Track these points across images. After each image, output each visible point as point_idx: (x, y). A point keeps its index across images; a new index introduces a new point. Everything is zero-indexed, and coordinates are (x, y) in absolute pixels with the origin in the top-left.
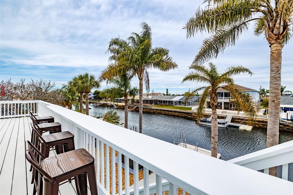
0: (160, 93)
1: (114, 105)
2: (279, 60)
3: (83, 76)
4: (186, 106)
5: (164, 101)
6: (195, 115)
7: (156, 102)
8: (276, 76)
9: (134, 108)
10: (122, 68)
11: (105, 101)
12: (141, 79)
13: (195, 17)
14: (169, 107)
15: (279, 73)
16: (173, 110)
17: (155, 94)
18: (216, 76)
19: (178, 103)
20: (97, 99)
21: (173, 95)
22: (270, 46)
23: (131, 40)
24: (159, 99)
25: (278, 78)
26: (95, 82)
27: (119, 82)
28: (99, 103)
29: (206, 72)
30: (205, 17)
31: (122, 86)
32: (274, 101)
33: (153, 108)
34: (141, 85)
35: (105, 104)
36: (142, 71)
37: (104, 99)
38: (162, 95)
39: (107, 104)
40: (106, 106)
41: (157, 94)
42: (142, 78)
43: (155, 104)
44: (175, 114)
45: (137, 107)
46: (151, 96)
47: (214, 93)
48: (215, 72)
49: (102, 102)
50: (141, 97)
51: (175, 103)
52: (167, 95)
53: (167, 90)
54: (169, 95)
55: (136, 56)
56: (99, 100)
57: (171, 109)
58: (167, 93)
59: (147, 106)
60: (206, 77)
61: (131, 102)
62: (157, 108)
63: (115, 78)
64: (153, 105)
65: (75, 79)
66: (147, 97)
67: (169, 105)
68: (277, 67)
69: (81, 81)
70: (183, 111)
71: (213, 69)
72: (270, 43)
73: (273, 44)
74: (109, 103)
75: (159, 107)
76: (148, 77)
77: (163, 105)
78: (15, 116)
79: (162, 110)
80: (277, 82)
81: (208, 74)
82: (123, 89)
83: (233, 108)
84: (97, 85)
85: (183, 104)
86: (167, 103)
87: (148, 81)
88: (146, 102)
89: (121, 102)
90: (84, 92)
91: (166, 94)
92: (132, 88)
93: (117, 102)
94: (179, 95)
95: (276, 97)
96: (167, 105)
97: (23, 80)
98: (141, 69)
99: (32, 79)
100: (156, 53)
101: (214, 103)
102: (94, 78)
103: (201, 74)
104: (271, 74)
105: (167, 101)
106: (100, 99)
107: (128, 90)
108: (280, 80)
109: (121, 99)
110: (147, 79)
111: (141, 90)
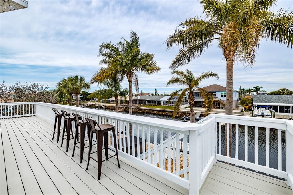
0: (148, 93)
1: (103, 106)
2: (231, 70)
3: (72, 78)
4: (173, 105)
5: (152, 101)
6: (181, 114)
7: (145, 102)
8: (230, 82)
9: (123, 108)
10: (114, 72)
11: (93, 102)
12: (130, 82)
13: (173, 35)
14: (157, 106)
15: (232, 80)
16: (162, 109)
17: (144, 94)
18: (193, 79)
19: (166, 103)
20: (84, 100)
21: (162, 95)
22: (226, 60)
23: (121, 46)
24: (148, 99)
25: (231, 83)
26: (86, 84)
27: (109, 84)
28: (86, 104)
29: (185, 76)
30: (180, 36)
31: (112, 88)
32: (229, 99)
33: (142, 108)
34: (130, 87)
35: (92, 105)
36: (131, 74)
37: (92, 100)
38: (151, 95)
39: (95, 105)
40: (94, 107)
41: (145, 95)
42: (131, 80)
43: (144, 104)
44: (163, 113)
45: (126, 108)
46: (140, 96)
47: (191, 93)
48: (192, 76)
49: (89, 103)
50: (130, 97)
51: (163, 103)
52: (156, 95)
53: (156, 90)
54: (157, 95)
55: (126, 61)
56: (86, 101)
57: (159, 109)
58: (156, 93)
59: (136, 106)
60: (185, 81)
61: (120, 103)
62: (146, 108)
63: (106, 80)
64: (142, 105)
65: (64, 81)
66: (136, 97)
67: (157, 105)
68: (230, 75)
69: (71, 83)
70: (171, 111)
71: (190, 75)
72: (226, 58)
73: (228, 58)
74: (97, 104)
75: (148, 107)
76: (137, 79)
77: (151, 105)
78: (9, 116)
79: (151, 110)
80: (230, 86)
81: (187, 79)
82: (113, 90)
83: (216, 106)
84: (87, 86)
85: (171, 103)
86: (156, 103)
87: (137, 83)
88: (135, 102)
89: (110, 103)
90: (74, 94)
91: (154, 94)
92: (122, 90)
93: (105, 103)
94: (167, 95)
95: (230, 96)
96: (155, 105)
97: (18, 83)
98: (131, 72)
99: (26, 82)
100: (143, 58)
101: (192, 102)
102: (84, 80)
103: (181, 78)
104: (227, 80)
105: (155, 101)
106: (88, 100)
107: (118, 92)
108: (232, 85)
109: (110, 100)
110: (136, 81)
111: (130, 91)
